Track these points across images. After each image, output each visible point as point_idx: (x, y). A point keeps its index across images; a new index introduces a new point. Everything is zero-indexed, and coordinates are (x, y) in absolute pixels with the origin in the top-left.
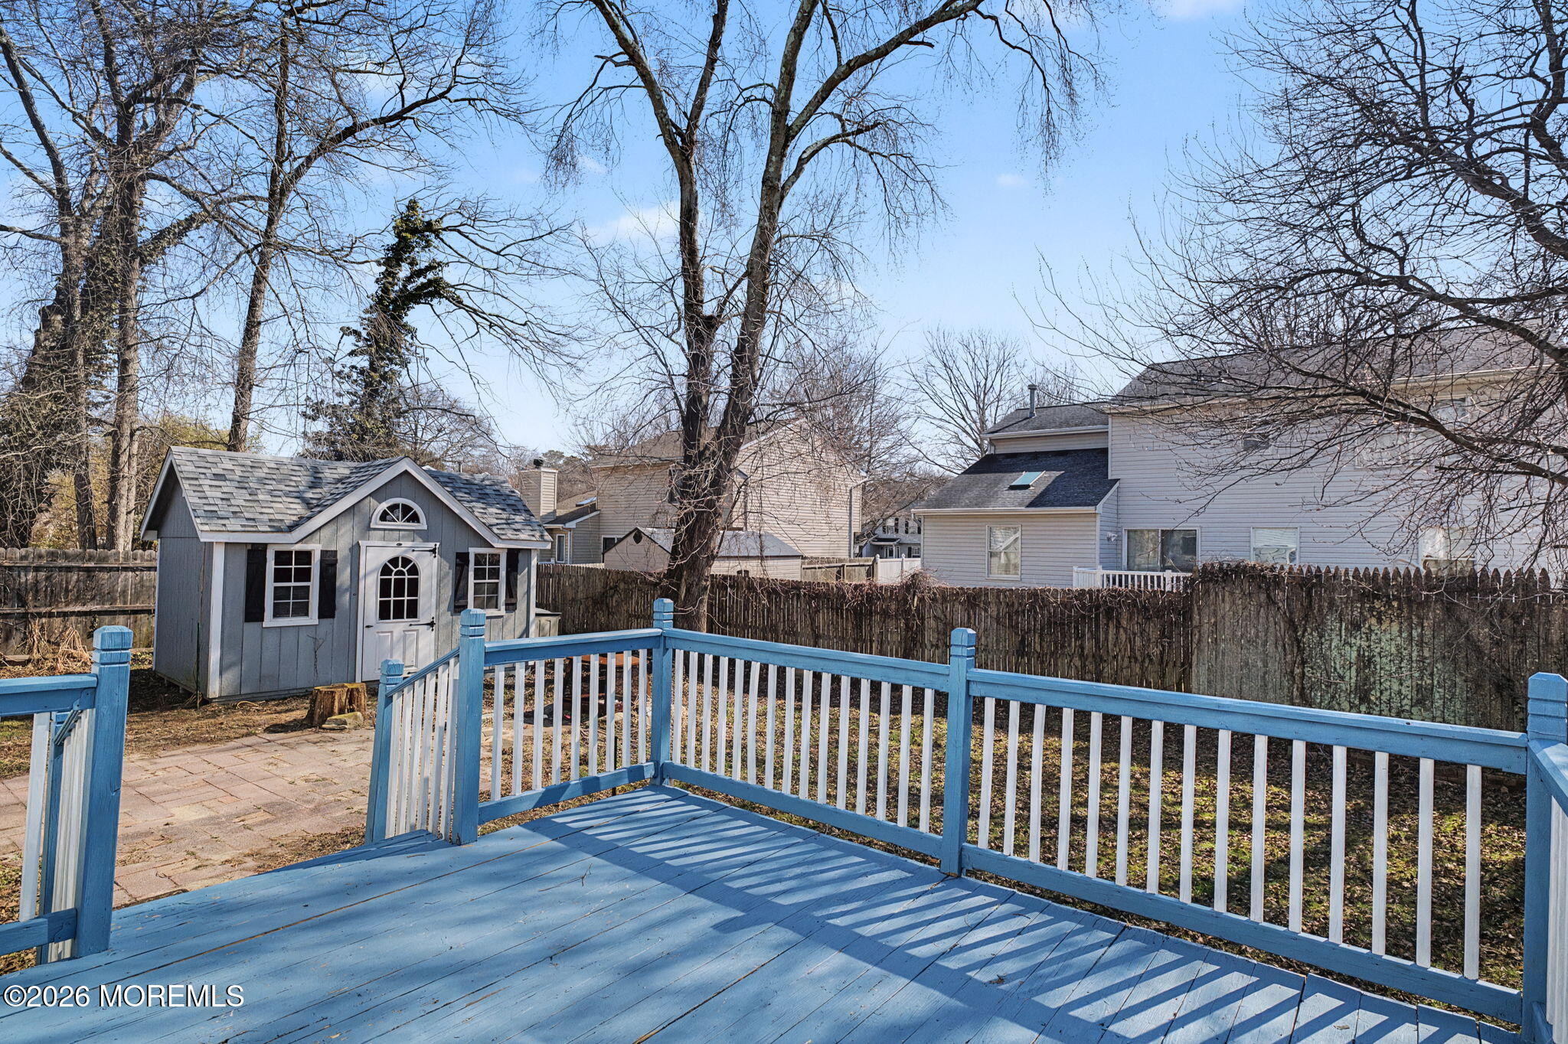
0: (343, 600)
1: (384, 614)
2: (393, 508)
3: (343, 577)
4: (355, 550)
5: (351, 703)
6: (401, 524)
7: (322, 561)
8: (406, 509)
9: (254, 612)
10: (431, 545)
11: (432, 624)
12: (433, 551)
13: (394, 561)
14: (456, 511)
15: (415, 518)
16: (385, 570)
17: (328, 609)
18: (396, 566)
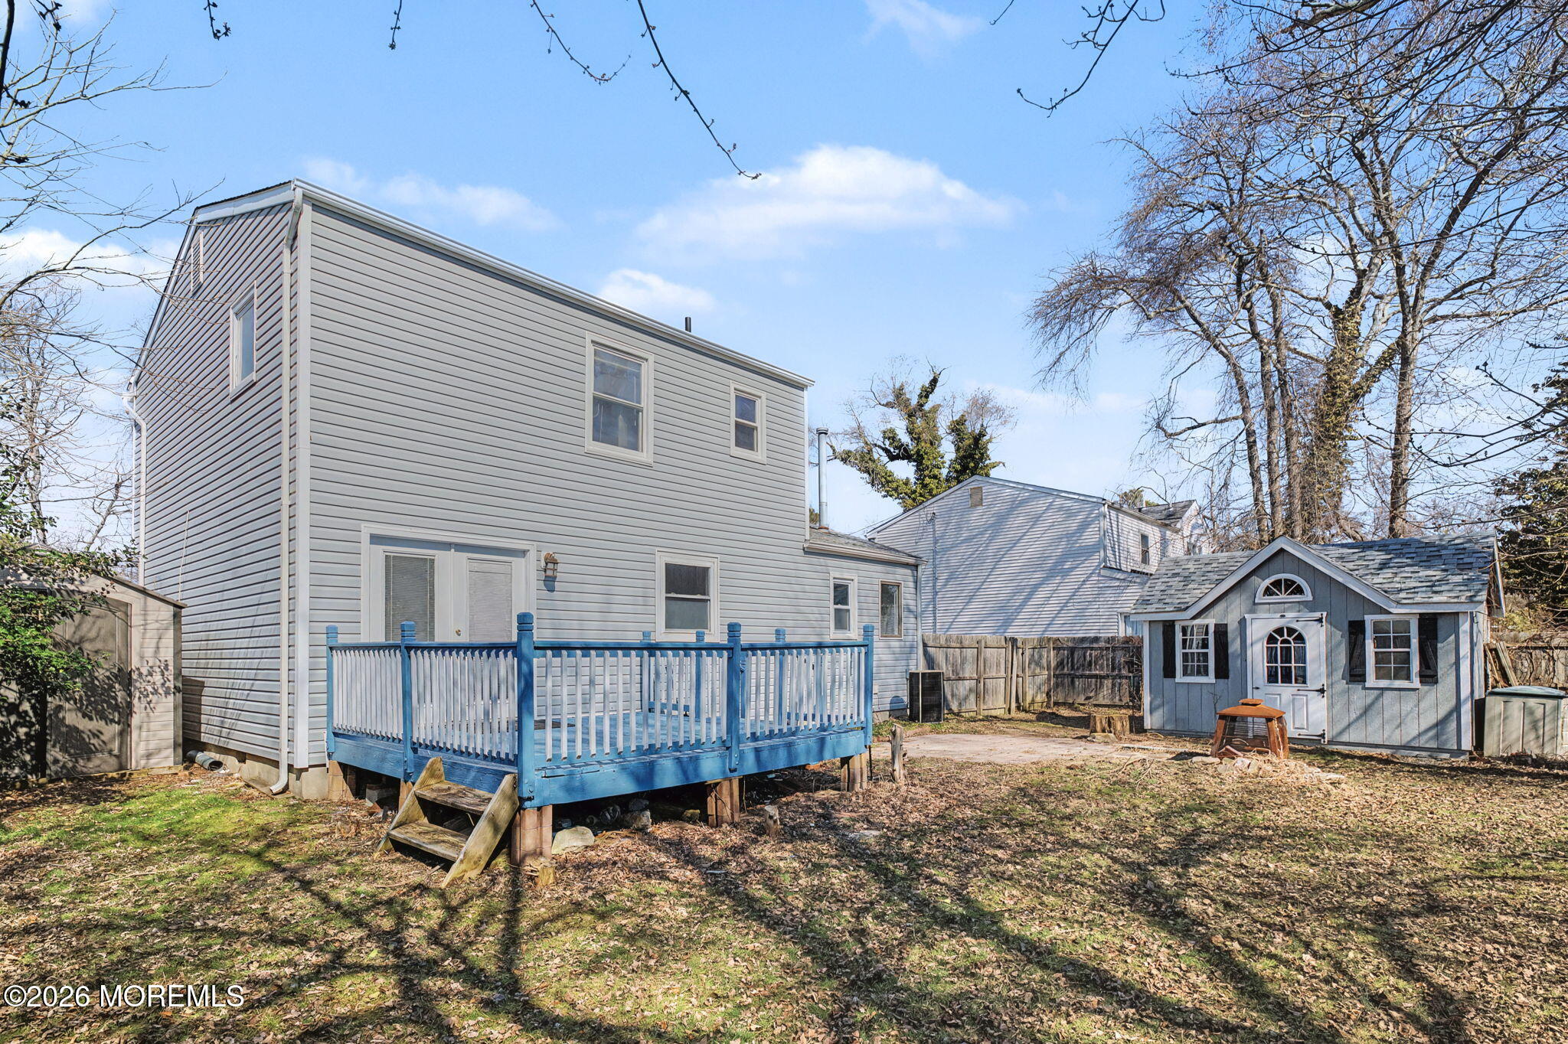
0: (1234, 665)
1: (1272, 678)
2: (1277, 584)
3: (1234, 647)
4: (1242, 622)
6: (1283, 597)
7: (1215, 632)
8: (1289, 584)
9: (1169, 671)
10: (1317, 615)
11: (1322, 691)
12: (1320, 620)
13: (1279, 631)
15: (1299, 590)
16: (1271, 639)
17: (1222, 672)
18: (1282, 635)
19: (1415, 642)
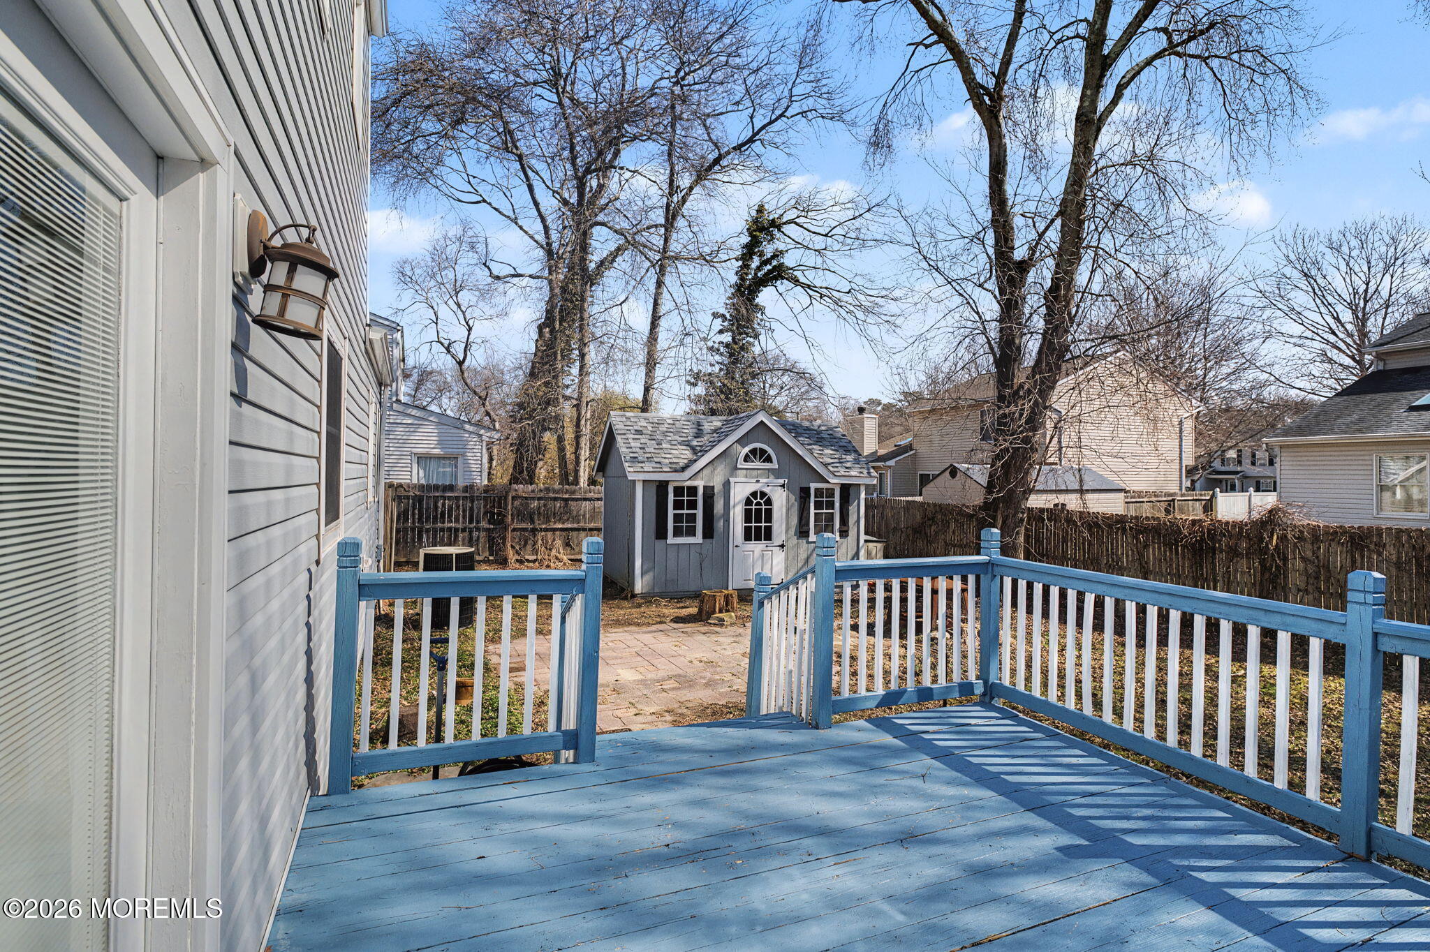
0: (719, 525)
1: (747, 537)
2: (753, 452)
3: (719, 507)
4: (727, 485)
5: (727, 605)
6: (758, 464)
7: (704, 494)
8: (763, 452)
9: (661, 533)
10: (781, 481)
11: (782, 546)
12: (783, 486)
13: (754, 494)
14: (800, 453)
15: (769, 459)
16: (748, 502)
17: (709, 533)
18: (756, 499)
19: (837, 505)
